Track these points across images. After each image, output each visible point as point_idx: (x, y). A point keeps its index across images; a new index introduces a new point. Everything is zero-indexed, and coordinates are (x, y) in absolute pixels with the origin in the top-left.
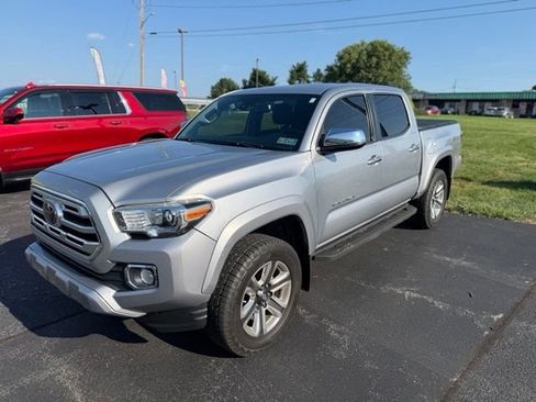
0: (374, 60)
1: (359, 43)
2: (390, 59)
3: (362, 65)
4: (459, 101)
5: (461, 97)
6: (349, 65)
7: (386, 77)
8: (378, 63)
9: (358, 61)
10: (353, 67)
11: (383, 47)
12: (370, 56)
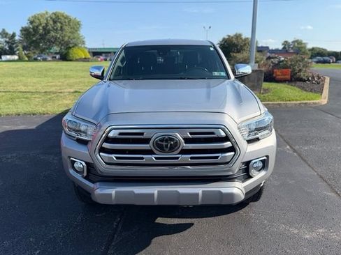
0: (59, 25)
1: (44, 12)
2: (69, 24)
3: (51, 28)
4: (110, 53)
5: (111, 51)
6: (41, 28)
7: (69, 37)
8: (61, 27)
9: (47, 25)
10: (44, 29)
11: (63, 16)
12: (55, 22)
